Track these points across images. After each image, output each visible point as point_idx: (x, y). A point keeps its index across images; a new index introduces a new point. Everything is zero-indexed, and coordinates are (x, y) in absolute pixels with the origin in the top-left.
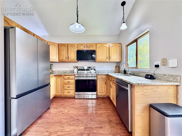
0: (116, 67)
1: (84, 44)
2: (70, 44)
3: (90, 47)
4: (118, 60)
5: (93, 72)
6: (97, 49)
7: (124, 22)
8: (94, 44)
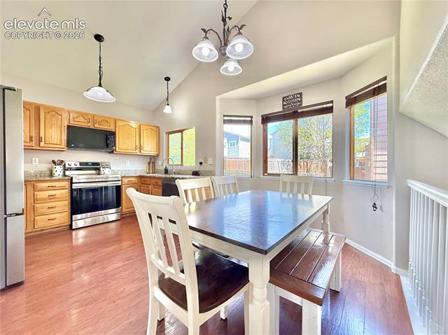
0: (149, 163)
1: (87, 114)
2: (46, 107)
3: (102, 123)
4: (154, 153)
5: (109, 173)
6: (117, 130)
7: (168, 105)
8: (111, 118)
